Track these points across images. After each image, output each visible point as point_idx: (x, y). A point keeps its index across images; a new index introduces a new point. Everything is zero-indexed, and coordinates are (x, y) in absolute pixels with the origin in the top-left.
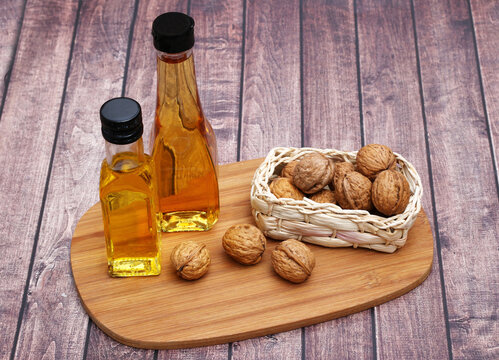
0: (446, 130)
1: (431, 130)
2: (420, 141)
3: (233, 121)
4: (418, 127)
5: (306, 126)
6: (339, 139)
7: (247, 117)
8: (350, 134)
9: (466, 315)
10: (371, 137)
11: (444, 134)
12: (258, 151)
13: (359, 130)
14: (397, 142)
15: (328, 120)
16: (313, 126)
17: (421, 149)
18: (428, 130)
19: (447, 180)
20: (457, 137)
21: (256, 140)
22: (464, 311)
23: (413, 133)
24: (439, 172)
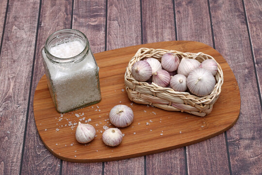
0: (223, 21)
1: (214, 21)
2: (208, 28)
3: (102, 19)
4: (207, 20)
5: (143, 21)
6: (162, 28)
7: (110, 17)
8: (169, 25)
9: (238, 137)
10: (180, 27)
11: (222, 24)
12: (117, 37)
13: (173, 23)
14: (195, 29)
15: (156, 16)
16: (148, 21)
17: (209, 33)
18: (213, 21)
19: (224, 52)
20: (229, 25)
21: (116, 31)
22: (236, 135)
23: (204, 23)
24: (220, 47)
